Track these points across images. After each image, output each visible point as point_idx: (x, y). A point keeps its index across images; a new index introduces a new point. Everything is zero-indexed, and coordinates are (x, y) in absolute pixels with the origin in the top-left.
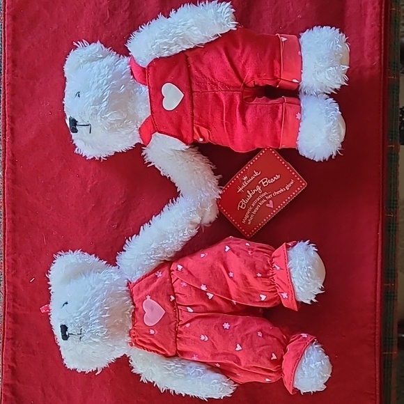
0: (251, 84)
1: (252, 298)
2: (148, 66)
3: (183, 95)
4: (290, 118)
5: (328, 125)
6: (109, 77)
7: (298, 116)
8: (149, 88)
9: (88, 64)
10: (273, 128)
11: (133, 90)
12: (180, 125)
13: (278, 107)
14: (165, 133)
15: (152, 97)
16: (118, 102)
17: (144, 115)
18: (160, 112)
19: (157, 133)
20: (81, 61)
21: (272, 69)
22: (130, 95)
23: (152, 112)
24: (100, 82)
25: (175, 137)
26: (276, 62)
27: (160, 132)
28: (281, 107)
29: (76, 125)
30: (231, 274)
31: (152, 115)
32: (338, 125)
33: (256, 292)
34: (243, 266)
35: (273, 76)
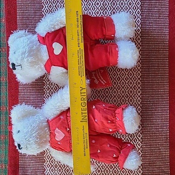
0: (94, 39)
1: (106, 130)
2: (45, 36)
3: (63, 47)
4: (113, 51)
5: (131, 52)
6: (28, 43)
7: (117, 49)
8: (47, 45)
9: (19, 39)
10: (106, 56)
11: (40, 47)
12: (63, 61)
13: (107, 47)
14: (56, 66)
15: (48, 50)
16: (33, 53)
17: (46, 58)
18: (53, 56)
19: (53, 66)
20: (15, 38)
21: (102, 31)
22: (38, 50)
23: (49, 57)
24: (24, 45)
25: (61, 67)
26: (103, 28)
27: (54, 66)
28: (108, 47)
29: (15, 66)
30: (96, 120)
31: (50, 58)
32: (136, 51)
33: (108, 128)
34: (102, 117)
35: (103, 34)
